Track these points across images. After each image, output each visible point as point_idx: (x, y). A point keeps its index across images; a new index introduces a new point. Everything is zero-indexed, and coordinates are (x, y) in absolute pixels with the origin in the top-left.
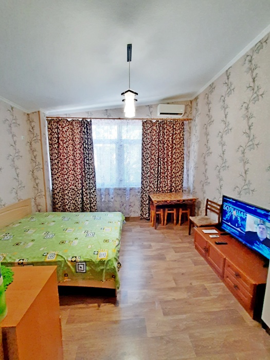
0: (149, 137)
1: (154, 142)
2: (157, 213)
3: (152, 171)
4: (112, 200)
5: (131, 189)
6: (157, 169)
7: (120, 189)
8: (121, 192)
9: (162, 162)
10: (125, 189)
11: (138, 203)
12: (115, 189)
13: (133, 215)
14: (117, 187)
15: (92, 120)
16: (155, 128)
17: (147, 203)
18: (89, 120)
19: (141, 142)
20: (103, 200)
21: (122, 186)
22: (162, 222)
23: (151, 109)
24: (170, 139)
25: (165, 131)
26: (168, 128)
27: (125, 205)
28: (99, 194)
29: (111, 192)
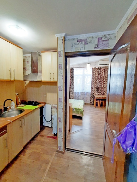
0: (95, 73)
1: (96, 76)
2: (97, 102)
3: (95, 86)
4: (80, 96)
5: (87, 93)
6: (97, 86)
7: (83, 93)
8: (83, 94)
9: (99, 83)
10: (85, 93)
11: (89, 98)
12: (81, 92)
13: (87, 103)
14: (82, 92)
15: (74, 68)
16: (97, 70)
17: (93, 98)
18: (73, 68)
19: (91, 76)
20: (76, 96)
21: (84, 92)
22: (99, 106)
23: (96, 63)
24: (103, 74)
25: (101, 71)
26: (103, 70)
27: (84, 98)
28: (75, 94)
29: (80, 93)
